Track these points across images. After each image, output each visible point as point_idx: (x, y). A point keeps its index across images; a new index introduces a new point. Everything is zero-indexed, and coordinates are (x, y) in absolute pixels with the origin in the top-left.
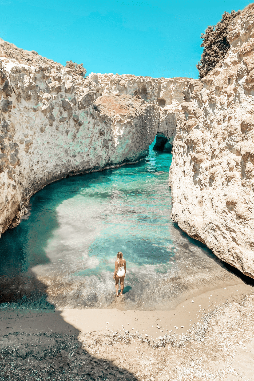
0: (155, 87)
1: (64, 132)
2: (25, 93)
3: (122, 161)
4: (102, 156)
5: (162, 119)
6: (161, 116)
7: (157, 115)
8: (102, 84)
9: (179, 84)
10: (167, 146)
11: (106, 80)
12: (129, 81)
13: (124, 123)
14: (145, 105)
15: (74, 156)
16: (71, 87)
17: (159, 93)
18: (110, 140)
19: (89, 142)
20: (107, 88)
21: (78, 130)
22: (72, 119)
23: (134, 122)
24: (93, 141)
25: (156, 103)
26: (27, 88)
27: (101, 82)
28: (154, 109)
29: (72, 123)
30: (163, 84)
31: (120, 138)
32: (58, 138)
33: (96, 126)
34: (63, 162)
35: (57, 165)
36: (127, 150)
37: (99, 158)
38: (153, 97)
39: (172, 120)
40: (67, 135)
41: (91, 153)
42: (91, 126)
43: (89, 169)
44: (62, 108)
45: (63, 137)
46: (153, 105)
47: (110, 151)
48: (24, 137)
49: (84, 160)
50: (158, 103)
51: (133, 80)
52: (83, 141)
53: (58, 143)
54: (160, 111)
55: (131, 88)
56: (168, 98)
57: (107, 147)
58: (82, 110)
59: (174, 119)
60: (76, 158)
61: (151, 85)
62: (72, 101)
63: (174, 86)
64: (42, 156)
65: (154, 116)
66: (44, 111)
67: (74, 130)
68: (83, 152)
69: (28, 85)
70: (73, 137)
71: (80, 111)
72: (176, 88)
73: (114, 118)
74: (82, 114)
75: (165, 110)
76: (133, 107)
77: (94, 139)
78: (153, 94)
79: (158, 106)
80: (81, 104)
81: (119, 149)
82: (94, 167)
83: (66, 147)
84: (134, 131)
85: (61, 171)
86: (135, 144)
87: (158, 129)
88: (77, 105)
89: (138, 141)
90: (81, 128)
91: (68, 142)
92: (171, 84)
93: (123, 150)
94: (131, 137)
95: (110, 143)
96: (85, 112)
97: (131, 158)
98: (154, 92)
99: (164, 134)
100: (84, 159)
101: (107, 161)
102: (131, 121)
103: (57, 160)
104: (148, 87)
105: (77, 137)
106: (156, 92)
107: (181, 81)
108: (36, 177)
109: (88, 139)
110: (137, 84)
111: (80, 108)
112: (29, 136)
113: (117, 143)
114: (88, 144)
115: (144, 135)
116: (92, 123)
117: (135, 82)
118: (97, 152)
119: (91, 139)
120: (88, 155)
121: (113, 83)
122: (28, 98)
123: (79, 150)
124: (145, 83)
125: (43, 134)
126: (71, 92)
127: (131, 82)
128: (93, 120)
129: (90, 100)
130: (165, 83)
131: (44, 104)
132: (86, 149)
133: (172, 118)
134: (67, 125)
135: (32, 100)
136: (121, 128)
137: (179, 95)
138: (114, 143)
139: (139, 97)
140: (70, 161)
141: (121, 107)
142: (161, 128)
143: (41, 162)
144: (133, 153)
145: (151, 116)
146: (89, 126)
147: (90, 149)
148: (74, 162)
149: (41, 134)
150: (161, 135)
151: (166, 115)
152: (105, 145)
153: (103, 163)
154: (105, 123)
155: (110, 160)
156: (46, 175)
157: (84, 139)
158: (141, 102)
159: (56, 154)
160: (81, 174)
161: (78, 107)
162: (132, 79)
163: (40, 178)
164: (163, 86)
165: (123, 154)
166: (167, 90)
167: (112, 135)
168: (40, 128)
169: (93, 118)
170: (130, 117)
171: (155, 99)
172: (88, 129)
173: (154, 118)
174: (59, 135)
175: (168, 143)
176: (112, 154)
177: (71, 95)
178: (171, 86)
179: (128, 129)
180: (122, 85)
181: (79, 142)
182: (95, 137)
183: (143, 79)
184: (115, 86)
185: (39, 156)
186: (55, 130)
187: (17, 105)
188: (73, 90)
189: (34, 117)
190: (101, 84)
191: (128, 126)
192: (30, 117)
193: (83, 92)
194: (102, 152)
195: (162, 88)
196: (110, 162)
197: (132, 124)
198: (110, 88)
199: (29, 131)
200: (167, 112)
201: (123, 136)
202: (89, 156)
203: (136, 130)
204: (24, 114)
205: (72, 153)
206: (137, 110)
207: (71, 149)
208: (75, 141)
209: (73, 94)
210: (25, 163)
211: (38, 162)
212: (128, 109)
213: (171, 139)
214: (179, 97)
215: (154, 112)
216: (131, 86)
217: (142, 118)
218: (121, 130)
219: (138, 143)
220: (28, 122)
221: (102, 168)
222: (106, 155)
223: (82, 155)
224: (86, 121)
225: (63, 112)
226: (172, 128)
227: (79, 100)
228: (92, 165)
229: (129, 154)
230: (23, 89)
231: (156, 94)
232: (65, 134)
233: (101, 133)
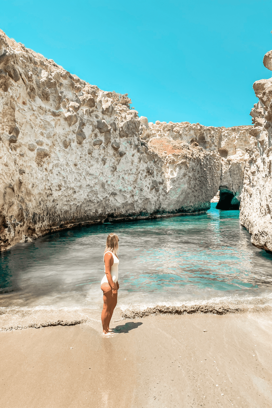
0: (214, 136)
1: (100, 160)
2: (41, 89)
3: (176, 210)
4: (150, 200)
5: (225, 170)
6: (224, 167)
7: (218, 166)
8: (154, 131)
9: (243, 132)
10: (233, 202)
11: (158, 127)
12: (185, 128)
13: (178, 163)
14: (204, 152)
15: (114, 194)
16: (109, 106)
17: (219, 144)
18: (161, 183)
19: (133, 179)
20: (159, 135)
21: (119, 161)
22: (111, 147)
23: (190, 164)
24: (139, 180)
25: (217, 153)
26: (43, 83)
27: (152, 128)
28: (215, 159)
29: (111, 151)
30: (224, 133)
31: (173, 181)
32: (92, 165)
33: (142, 161)
34: (98, 198)
35: (90, 201)
36: (182, 197)
37: (146, 202)
38: (213, 147)
39: (238, 171)
40: (104, 164)
41: (136, 194)
42: (136, 160)
43: (133, 214)
44: (97, 130)
45: (98, 166)
46: (213, 154)
47: (161, 197)
48: (35, 144)
49: (127, 202)
50: (218, 153)
51: (189, 127)
52: (126, 177)
53: (91, 172)
54: (222, 162)
55: (187, 136)
56: (230, 148)
57: (157, 190)
58: (123, 138)
59: (239, 169)
60: (117, 198)
61: (210, 134)
62: (111, 125)
63: (237, 134)
64: (65, 179)
65: (215, 166)
66: (68, 119)
67: (113, 161)
68: (125, 191)
69: (45, 81)
70: (112, 169)
71: (121, 139)
72: (239, 137)
73: (166, 159)
74: (124, 143)
75: (228, 161)
76: (189, 149)
77: (139, 178)
78: (213, 143)
79: (219, 156)
80: (122, 130)
81: (172, 195)
82: (141, 213)
83: (103, 179)
84: (191, 175)
85: (96, 211)
86: (193, 191)
87: (221, 182)
88: (118, 132)
89: (196, 188)
90: (123, 159)
91: (105, 174)
92: (234, 133)
93: (177, 196)
94: (187, 181)
95: (161, 187)
96: (128, 142)
97: (189, 208)
98: (214, 141)
99: (229, 188)
100: (127, 200)
101: (157, 208)
102: (186, 162)
103: (90, 194)
104: (207, 135)
105: (117, 170)
106: (216, 142)
107: (245, 128)
108: (58, 207)
109: (132, 175)
110: (193, 131)
111: (121, 136)
112: (44, 145)
113: (169, 186)
114: (132, 182)
115: (204, 184)
116: (138, 157)
117: (191, 129)
118: (144, 194)
119: (135, 176)
120: (133, 195)
121: (166, 129)
122: (45, 97)
123: (121, 187)
124: (202, 131)
125: (67, 150)
126: (109, 114)
127: (187, 129)
128: (139, 154)
129: (134, 128)
130: (226, 132)
131: (69, 110)
132: (130, 188)
133: (237, 169)
134: (103, 152)
135: (51, 101)
136: (175, 169)
137: (244, 144)
138: (165, 187)
139: (196, 144)
140: (109, 200)
141: (175, 147)
142: (224, 180)
143: (64, 189)
144: (190, 202)
145: (211, 165)
146: (133, 160)
147: (134, 188)
148: (114, 202)
149: (64, 148)
150: (225, 190)
151: (230, 166)
152: (155, 187)
153: (151, 208)
154: (155, 162)
155: (162, 207)
156: (73, 208)
157: (127, 174)
158: (199, 150)
159: (89, 185)
160: (124, 219)
161: (118, 134)
162: (187, 126)
163: (63, 211)
164: (224, 135)
165: (178, 202)
166: (229, 139)
167: (163, 178)
168: (63, 140)
169: (138, 151)
170: (185, 157)
171: (215, 149)
172: (132, 163)
173: (215, 168)
174: (93, 162)
175: (234, 198)
176: (163, 199)
177: (110, 119)
178: (234, 134)
179: (183, 171)
180: (177, 132)
181: (121, 177)
182: (142, 174)
183: (200, 126)
184: (168, 133)
185: (61, 178)
186: (87, 154)
187: (28, 102)
188: (112, 111)
189: (53, 123)
190: (152, 131)
191: (183, 167)
192: (47, 121)
193: (125, 118)
194: (150, 194)
195: (223, 137)
196: (161, 209)
197: (188, 165)
198: (162, 135)
199: (45, 139)
200: (231, 162)
201: (177, 179)
202: (133, 197)
203: (194, 175)
204: (39, 117)
205: (111, 190)
206: (194, 153)
207: (109, 183)
208: (115, 175)
209: (113, 118)
210: (35, 177)
211: (60, 186)
212: (183, 149)
213: (237, 193)
214: (243, 146)
215: (215, 162)
216: (186, 133)
217: (201, 164)
218: (174, 172)
219: (196, 191)
220: (45, 128)
221: (151, 214)
222: (155, 199)
223: (125, 194)
224: (129, 153)
225: (99, 134)
226: (238, 180)
227: (120, 126)
228: (138, 210)
229: (185, 202)
230: (38, 84)
231: (216, 144)
232: (101, 162)
233: (149, 172)
